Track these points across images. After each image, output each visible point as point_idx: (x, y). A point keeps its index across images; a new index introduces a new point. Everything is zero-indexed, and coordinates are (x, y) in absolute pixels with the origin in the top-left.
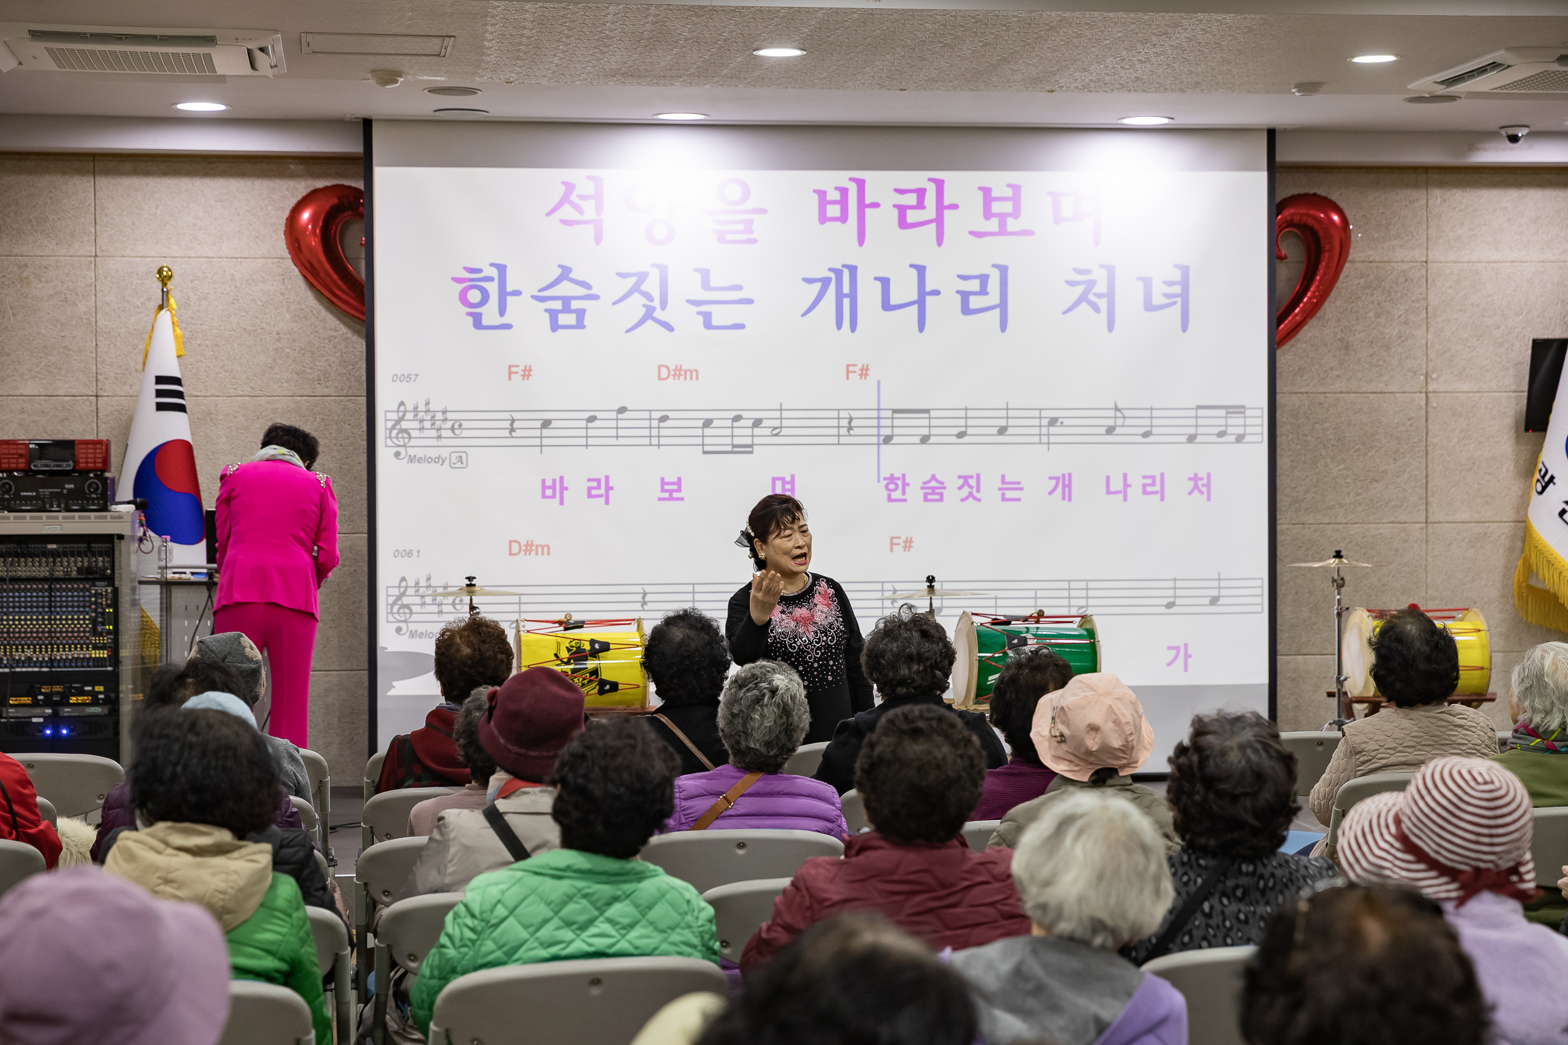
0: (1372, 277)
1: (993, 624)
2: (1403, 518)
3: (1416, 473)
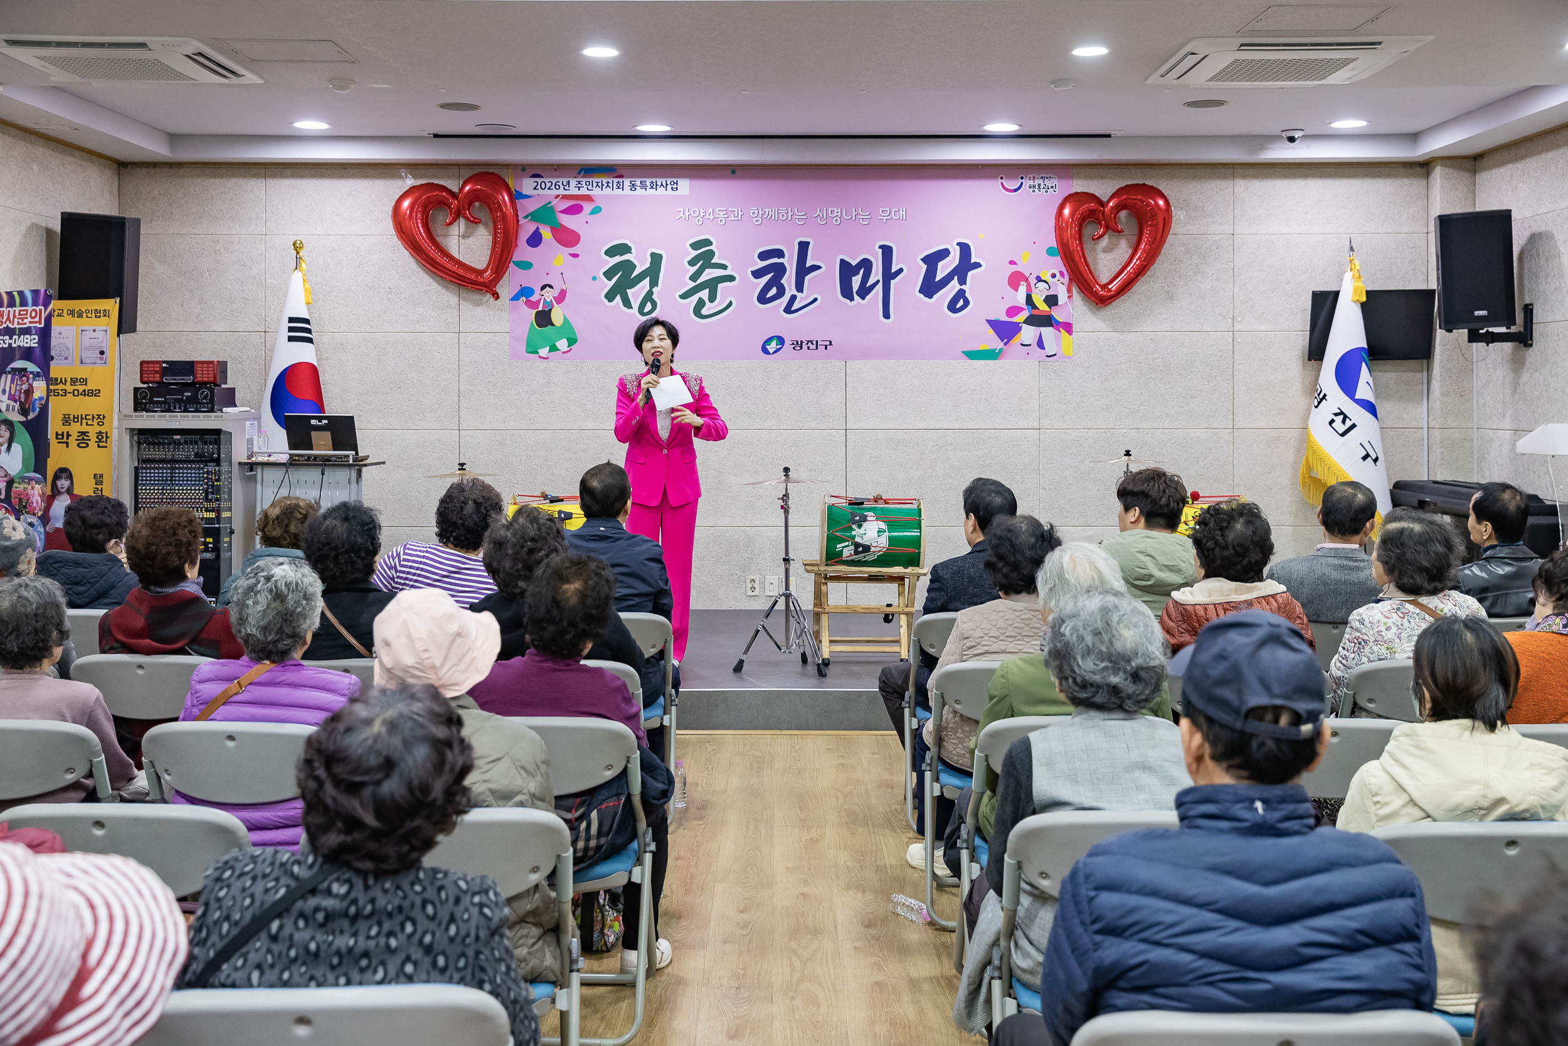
0: (1191, 246)
1: (850, 504)
2: (1215, 425)
3: (1225, 391)
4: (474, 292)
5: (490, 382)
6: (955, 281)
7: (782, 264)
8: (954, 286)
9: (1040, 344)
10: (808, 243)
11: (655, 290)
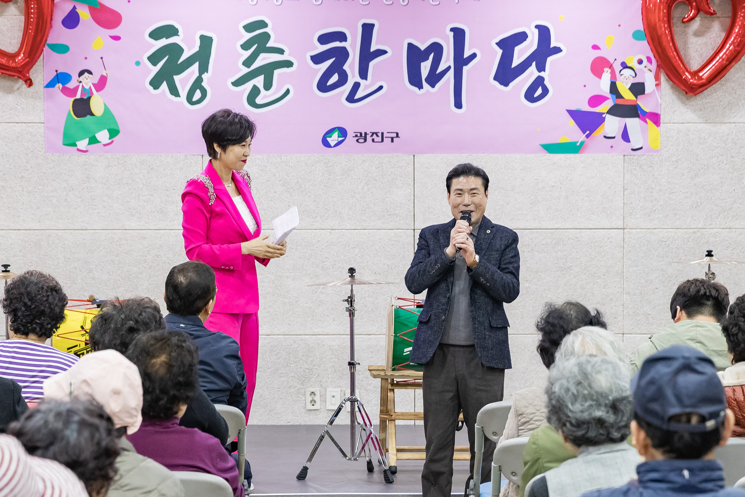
4: (4, 78)
5: (23, 177)
6: (533, 68)
7: (344, 49)
8: (532, 73)
9: (625, 137)
10: (373, 25)
11: (205, 76)
